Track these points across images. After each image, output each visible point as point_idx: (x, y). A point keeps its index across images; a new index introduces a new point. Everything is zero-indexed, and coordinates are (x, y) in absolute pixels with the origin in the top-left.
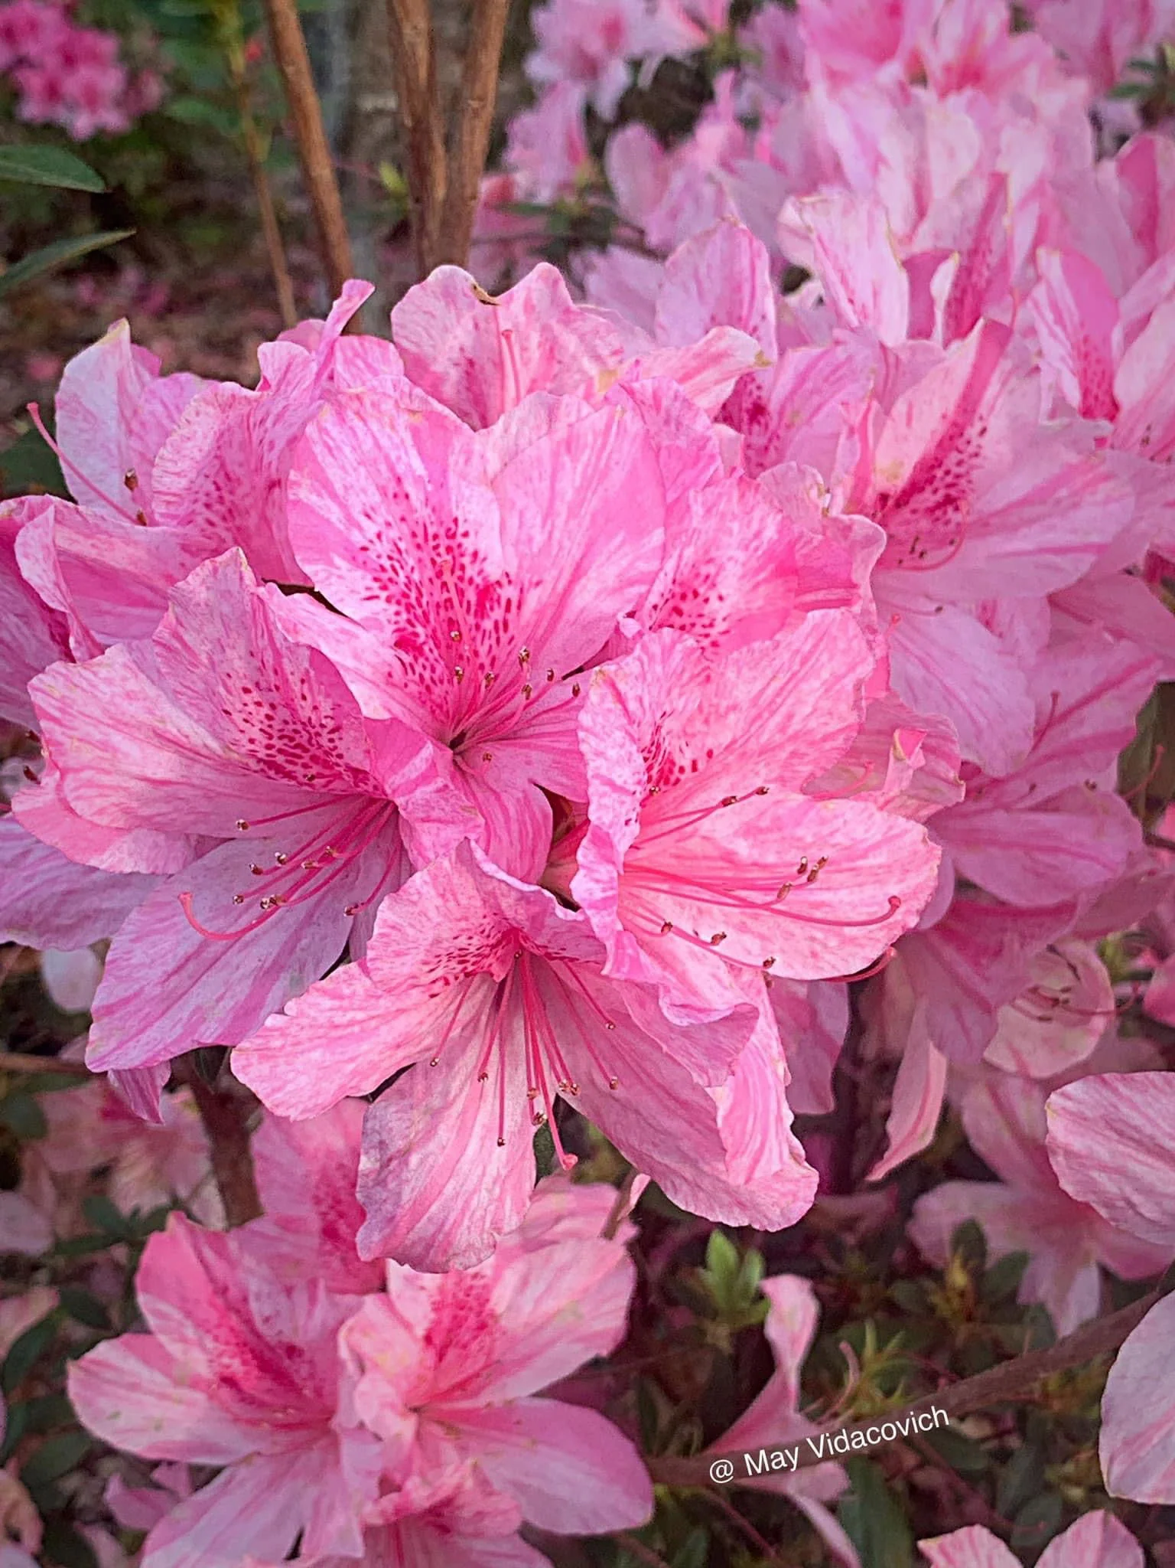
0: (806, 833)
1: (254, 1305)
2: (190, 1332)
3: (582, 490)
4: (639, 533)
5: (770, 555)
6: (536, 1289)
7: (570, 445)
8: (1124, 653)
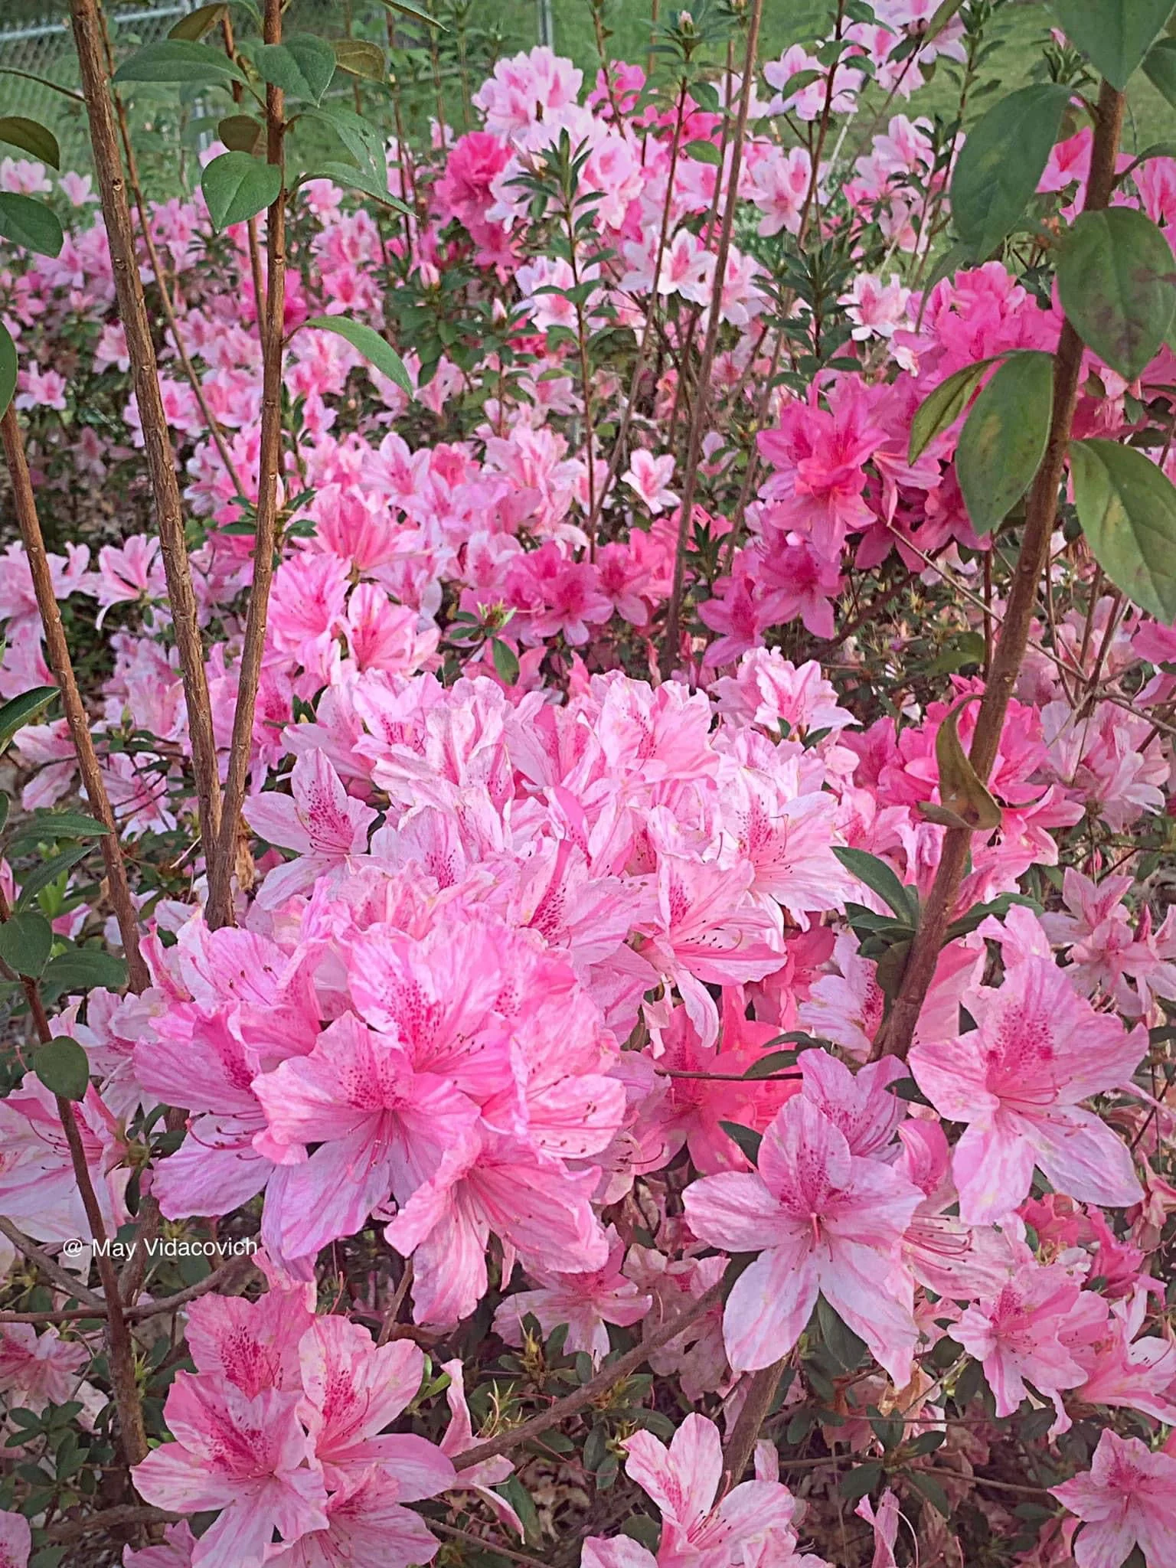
0: (577, 1092)
1: (231, 1412)
2: (197, 1436)
3: (465, 960)
4: (490, 973)
5: (535, 973)
6: (373, 1374)
7: (458, 941)
8: (625, 981)
